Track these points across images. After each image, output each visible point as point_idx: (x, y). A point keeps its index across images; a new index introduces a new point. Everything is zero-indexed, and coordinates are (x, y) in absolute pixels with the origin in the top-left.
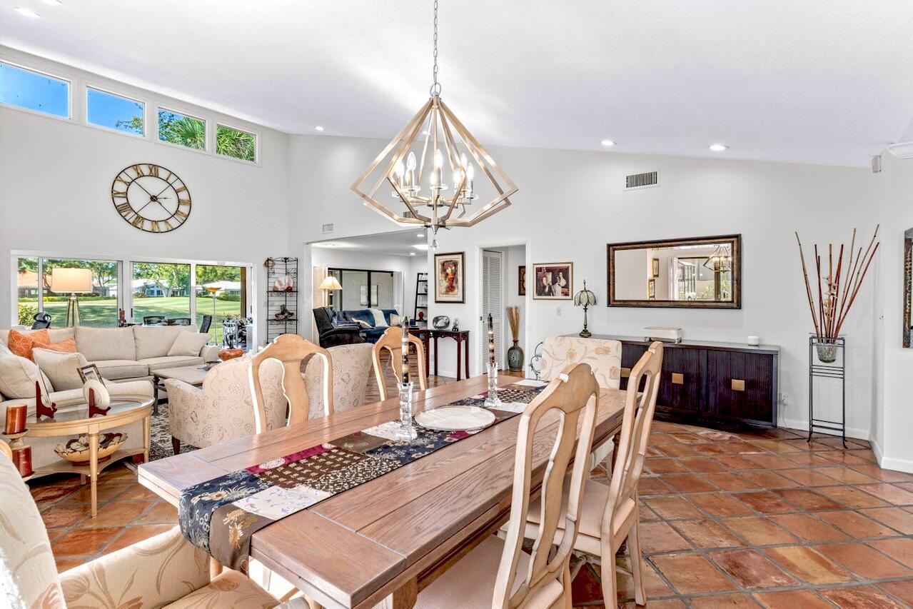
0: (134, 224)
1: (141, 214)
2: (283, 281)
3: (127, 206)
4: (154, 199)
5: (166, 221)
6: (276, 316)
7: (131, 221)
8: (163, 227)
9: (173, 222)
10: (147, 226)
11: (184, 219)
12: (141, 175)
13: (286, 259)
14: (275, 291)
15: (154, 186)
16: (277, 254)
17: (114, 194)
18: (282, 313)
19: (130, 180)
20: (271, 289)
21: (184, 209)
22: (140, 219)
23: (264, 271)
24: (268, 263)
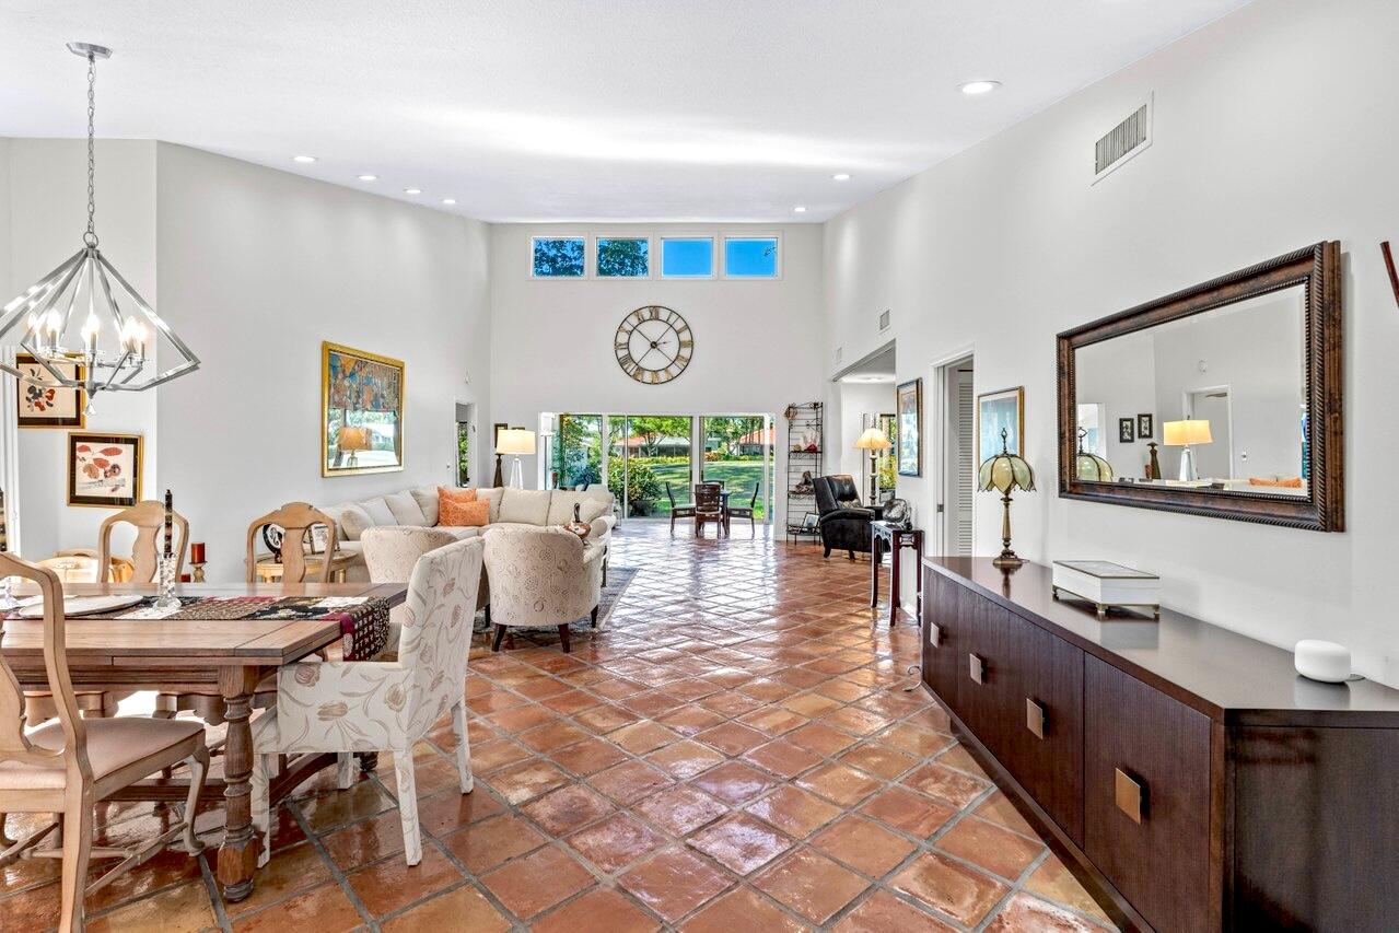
0: (635, 377)
1: (641, 365)
2: (808, 437)
3: (629, 357)
4: (654, 345)
5: (665, 369)
6: (797, 486)
7: (632, 373)
8: (663, 376)
9: (674, 370)
10: (647, 377)
11: (685, 364)
12: (642, 321)
13: (816, 404)
14: (798, 451)
15: (654, 330)
16: (803, 398)
17: (617, 346)
18: (806, 482)
19: (631, 329)
20: (792, 449)
21: (686, 352)
22: (641, 370)
23: (785, 423)
24: (791, 412)
